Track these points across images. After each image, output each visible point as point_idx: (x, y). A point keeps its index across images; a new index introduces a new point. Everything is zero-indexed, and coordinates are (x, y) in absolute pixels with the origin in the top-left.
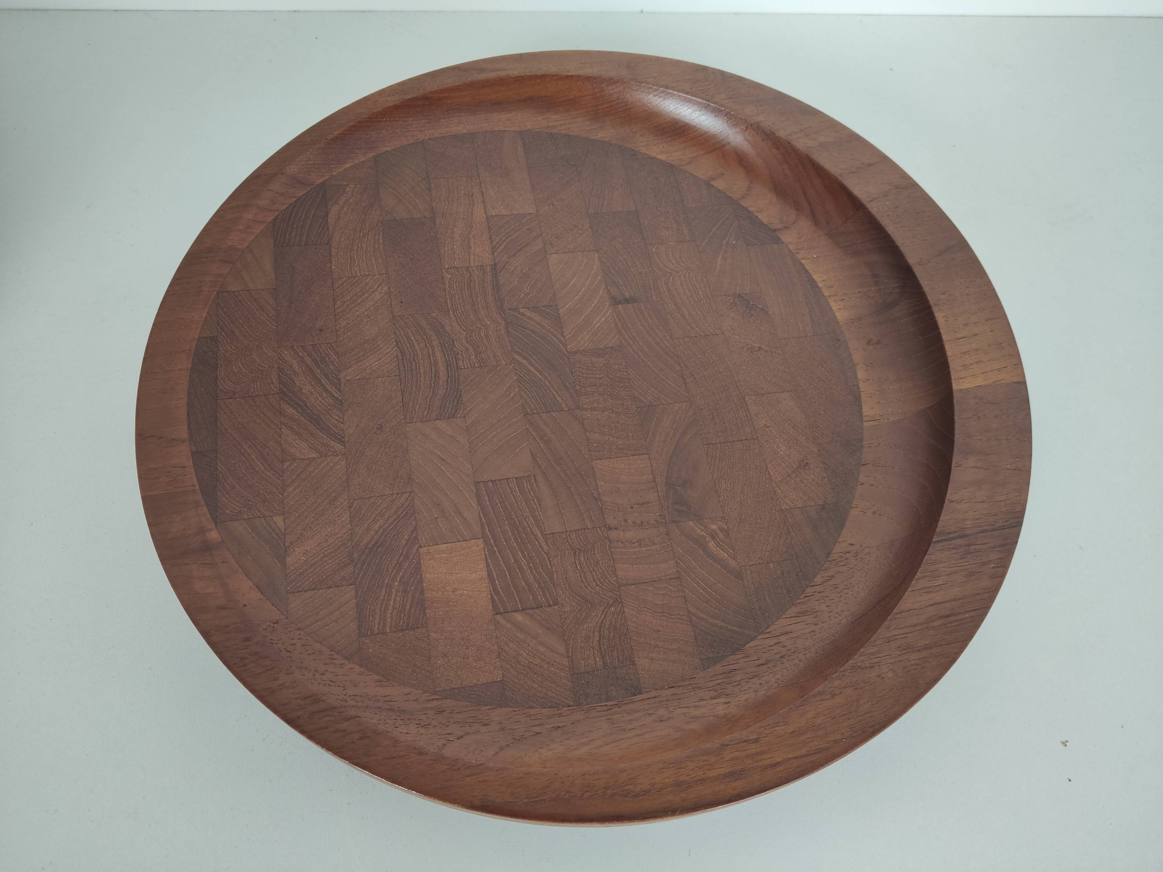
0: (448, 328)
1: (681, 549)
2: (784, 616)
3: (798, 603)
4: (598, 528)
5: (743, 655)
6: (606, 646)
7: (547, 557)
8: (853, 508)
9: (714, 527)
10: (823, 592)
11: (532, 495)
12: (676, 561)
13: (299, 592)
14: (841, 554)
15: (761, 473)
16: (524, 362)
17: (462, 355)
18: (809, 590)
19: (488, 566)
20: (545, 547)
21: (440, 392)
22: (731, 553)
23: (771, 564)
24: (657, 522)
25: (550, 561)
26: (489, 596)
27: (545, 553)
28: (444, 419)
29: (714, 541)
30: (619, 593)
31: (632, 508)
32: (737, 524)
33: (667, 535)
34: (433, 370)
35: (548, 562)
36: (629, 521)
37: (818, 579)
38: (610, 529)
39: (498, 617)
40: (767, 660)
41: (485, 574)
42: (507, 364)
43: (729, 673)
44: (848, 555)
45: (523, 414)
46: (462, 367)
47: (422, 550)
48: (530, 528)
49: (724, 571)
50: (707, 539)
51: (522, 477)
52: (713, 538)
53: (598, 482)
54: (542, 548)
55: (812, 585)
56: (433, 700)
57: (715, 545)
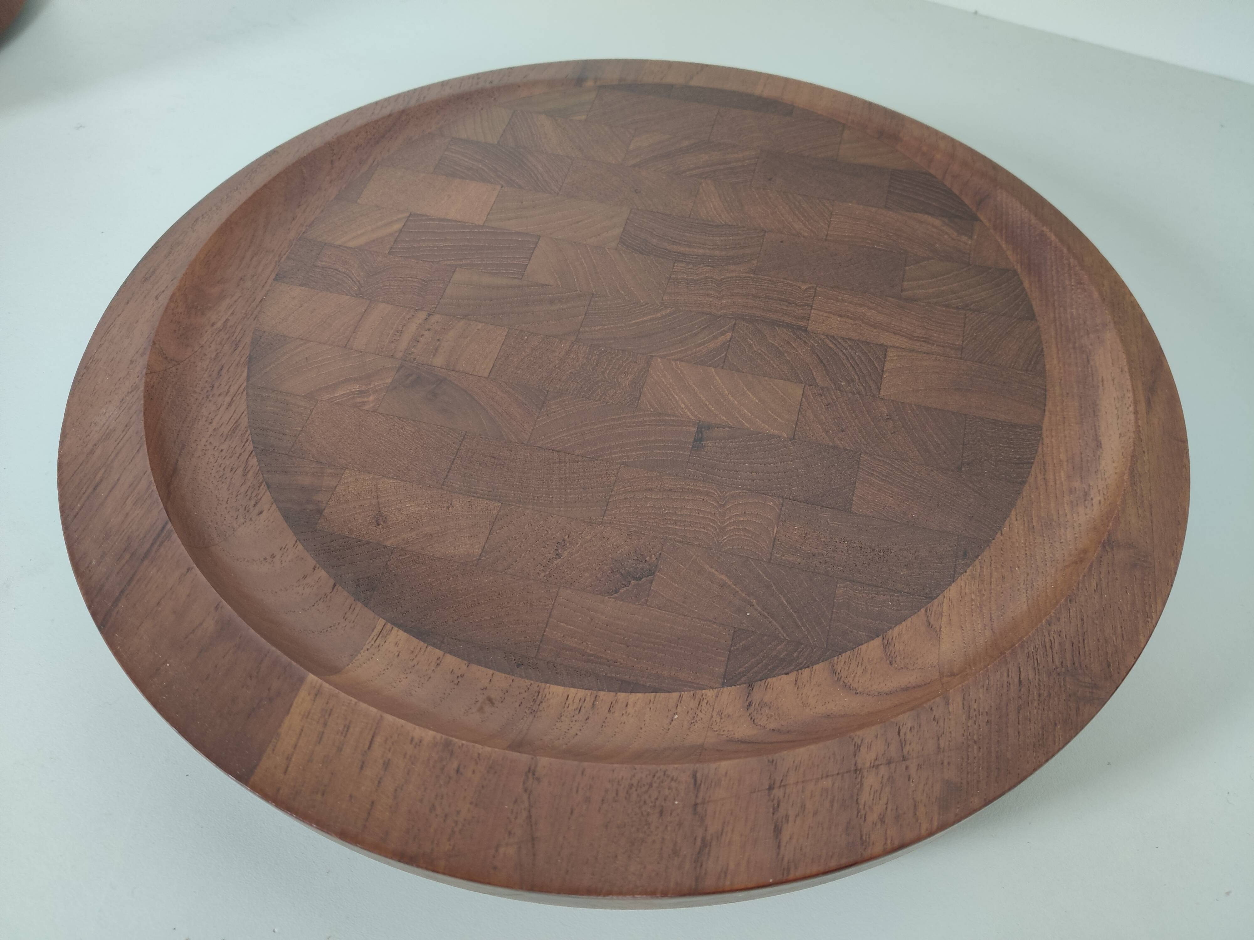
0: (732, 267)
1: (369, 361)
2: (246, 412)
3: (247, 431)
4: (436, 306)
5: (242, 363)
6: (329, 272)
7: (435, 262)
8: (296, 542)
9: (371, 398)
10: (238, 457)
11: (502, 271)
12: (361, 352)
13: (512, 116)
14: (259, 497)
15: (399, 471)
16: (659, 315)
17: (691, 268)
18: (250, 447)
19: (456, 221)
20: (444, 263)
21: (654, 240)
22: (336, 400)
23: (300, 429)
24: (410, 354)
25: (430, 262)
26: (429, 214)
27: (439, 261)
28: (622, 235)
29: (358, 391)
30: (365, 298)
31: (438, 340)
32: (360, 420)
33: (392, 356)
34: (683, 243)
35: (429, 260)
36: (426, 332)
37: (254, 461)
38: (429, 315)
39: (408, 214)
40: (221, 375)
41: (448, 217)
42: (663, 300)
43: (236, 345)
44: (253, 502)
45: (594, 293)
46: (676, 265)
47: (498, 187)
48: (471, 258)
49: (324, 386)
50: (364, 387)
51: (525, 270)
52: (361, 392)
53: (483, 324)
54: (445, 261)
55: (254, 453)
56: (374, 162)
57: (354, 390)
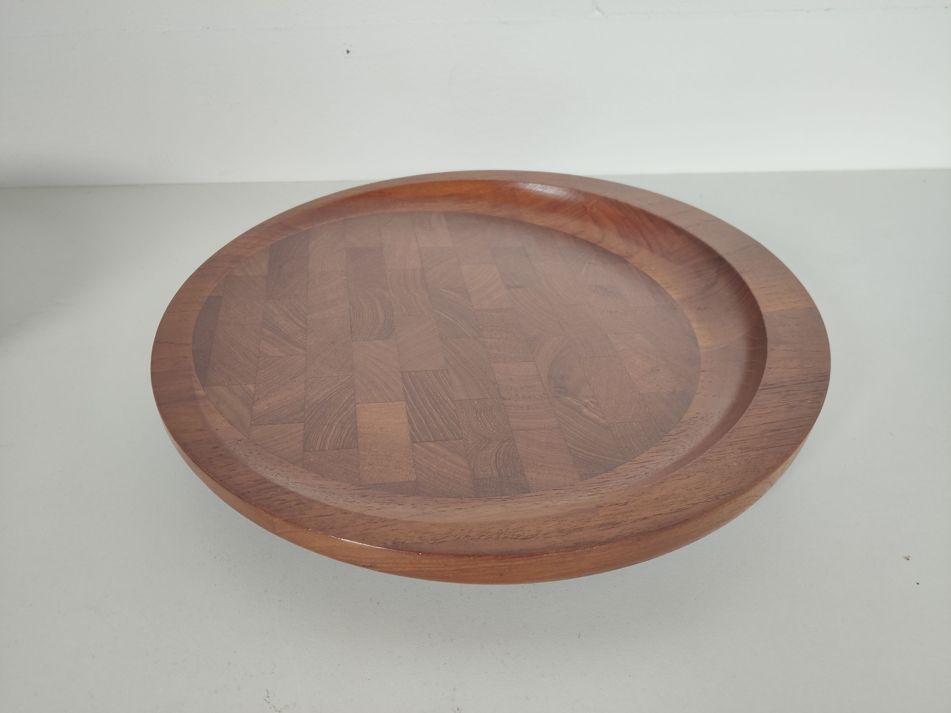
0: (387, 297)
1: (561, 412)
2: (647, 452)
3: (658, 445)
4: (495, 399)
5: (614, 473)
6: (501, 464)
7: (455, 412)
8: (697, 394)
9: (587, 401)
10: (678, 439)
11: (445, 379)
12: (557, 418)
13: (260, 425)
14: (690, 418)
15: (622, 374)
16: (442, 313)
17: (396, 309)
18: (667, 438)
19: (408, 416)
20: (454, 408)
21: (379, 326)
22: (601, 415)
23: (634, 423)
24: (542, 397)
25: (457, 415)
26: (409, 432)
27: (453, 410)
28: (381, 339)
29: (587, 409)
30: (512, 435)
31: (522, 389)
32: (605, 400)
33: (549, 404)
34: (375, 316)
35: (456, 416)
36: (519, 396)
37: (673, 432)
38: (504, 399)
39: (415, 445)
40: (634, 475)
41: (406, 420)
42: (429, 314)
43: (603, 482)
44: (696, 419)
45: (439, 339)
46: (396, 315)
47: (357, 406)
48: (442, 397)
49: (596, 425)
50: (582, 407)
51: (437, 370)
52: (586, 407)
53: (495, 374)
54: (451, 408)
55: (668, 435)
56: (359, 489)
57: (588, 411)
